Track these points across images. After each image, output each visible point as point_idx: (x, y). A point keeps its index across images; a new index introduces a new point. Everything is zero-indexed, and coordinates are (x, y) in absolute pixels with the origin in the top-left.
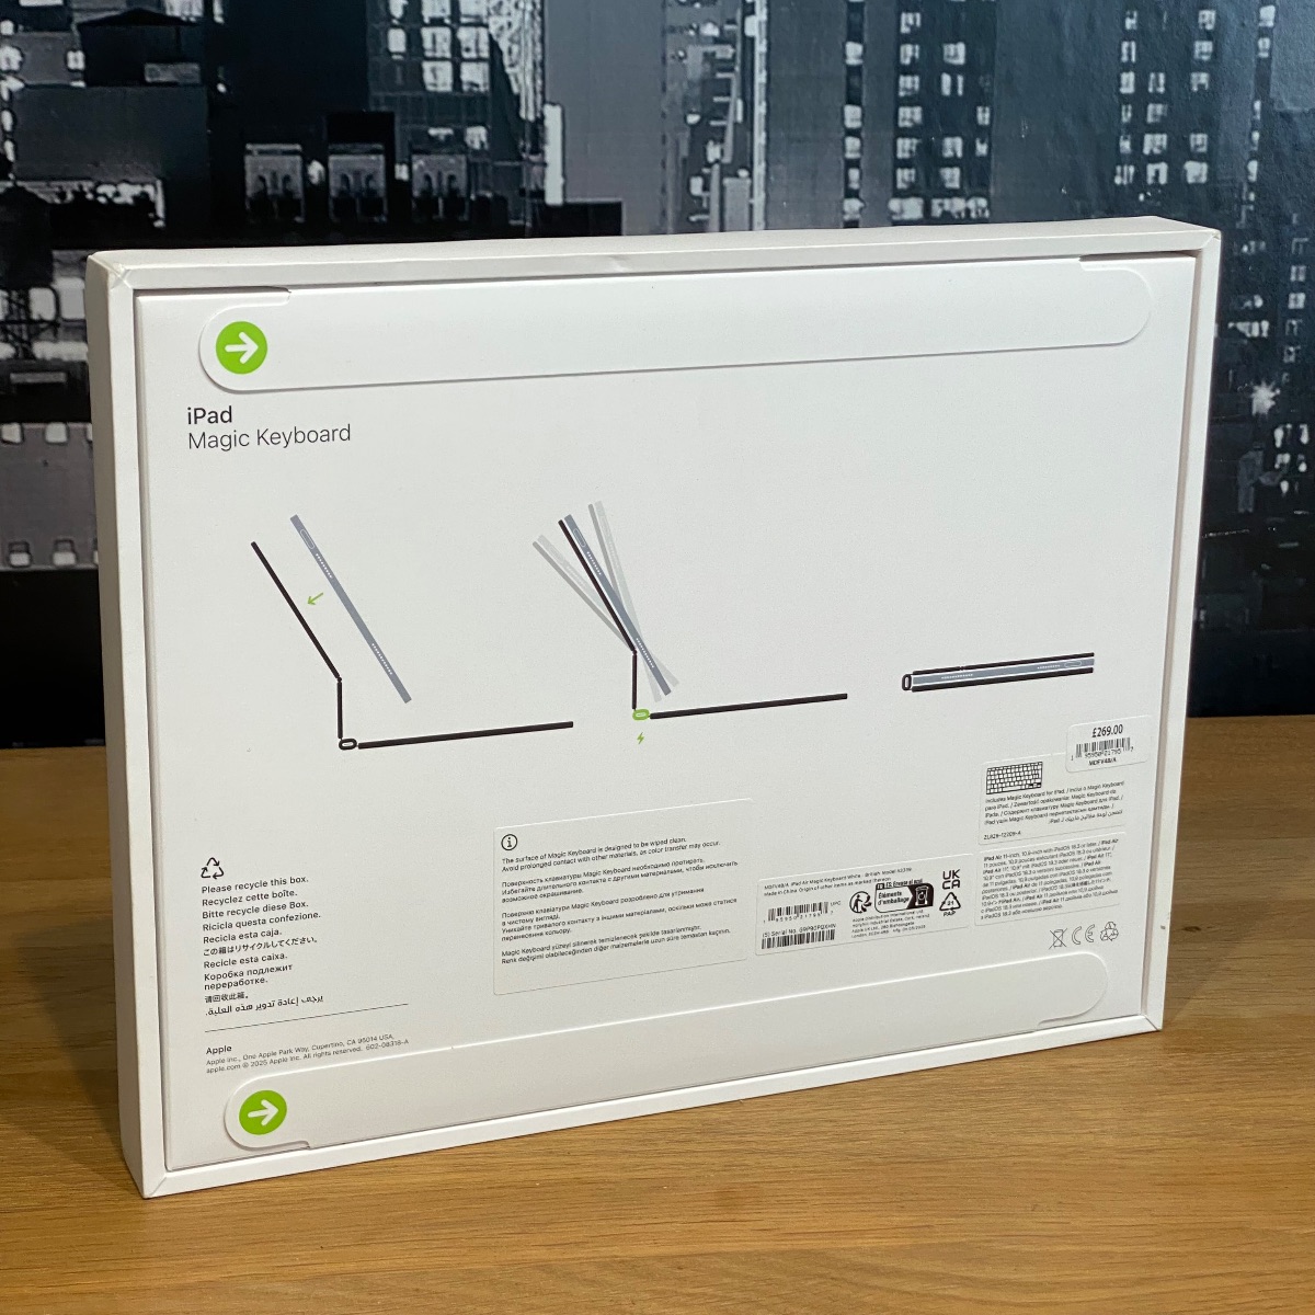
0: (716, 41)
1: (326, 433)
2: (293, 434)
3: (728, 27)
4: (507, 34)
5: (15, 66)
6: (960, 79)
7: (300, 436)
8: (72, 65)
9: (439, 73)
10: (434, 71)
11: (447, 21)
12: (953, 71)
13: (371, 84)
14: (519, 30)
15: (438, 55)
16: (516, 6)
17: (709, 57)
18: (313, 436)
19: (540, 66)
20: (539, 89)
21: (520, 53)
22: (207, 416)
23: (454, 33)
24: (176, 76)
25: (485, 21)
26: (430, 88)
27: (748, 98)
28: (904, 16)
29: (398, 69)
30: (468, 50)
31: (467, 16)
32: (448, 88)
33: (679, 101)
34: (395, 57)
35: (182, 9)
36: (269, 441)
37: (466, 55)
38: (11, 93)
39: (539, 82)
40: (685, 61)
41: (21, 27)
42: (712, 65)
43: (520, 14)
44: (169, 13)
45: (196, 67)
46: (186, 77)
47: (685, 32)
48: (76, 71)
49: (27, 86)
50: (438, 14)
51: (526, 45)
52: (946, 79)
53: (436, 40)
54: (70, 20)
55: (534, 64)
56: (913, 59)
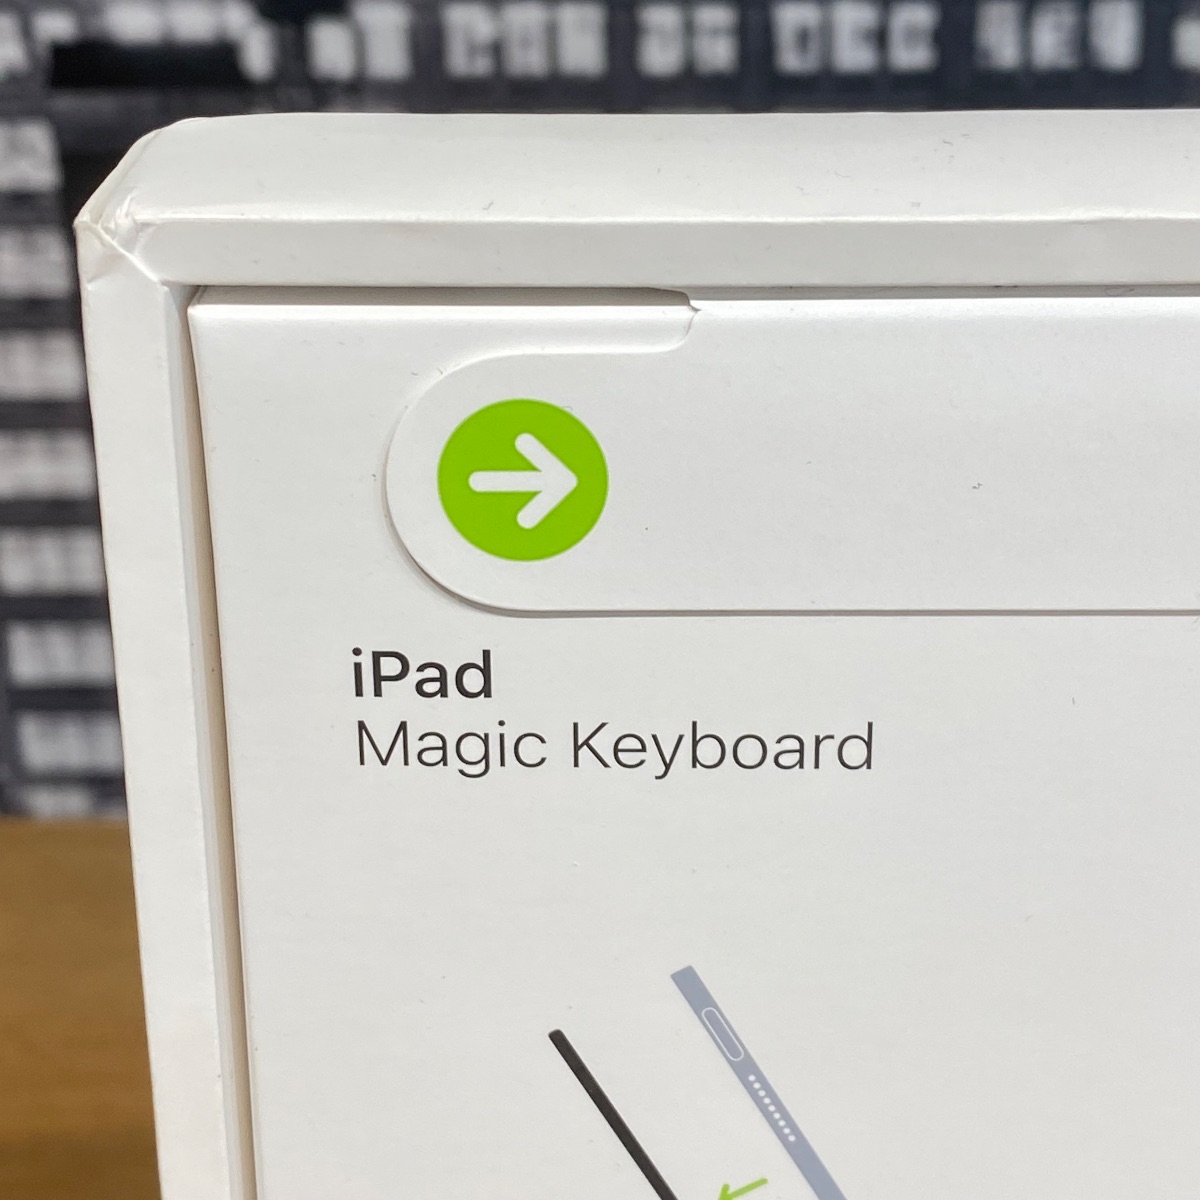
1: (794, 744)
2: (687, 742)
7: (708, 751)
18: (750, 752)
22: (414, 677)
36: (609, 758)
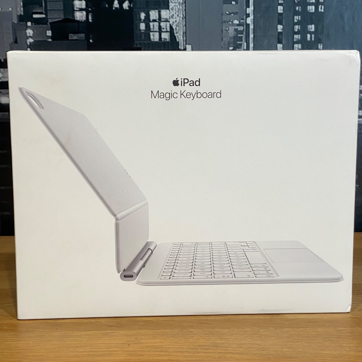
0: (238, 25)
3: (241, 21)
4: (175, 24)
5: (31, 35)
6: (313, 36)
8: (48, 34)
9: (155, 36)
10: (153, 35)
11: (157, 20)
12: (311, 33)
13: (135, 39)
14: (179, 23)
15: (155, 30)
16: (178, 15)
17: (236, 30)
19: (185, 33)
20: (184, 40)
21: (179, 30)
23: (159, 24)
24: (78, 37)
25: (168, 20)
26: (152, 40)
27: (248, 42)
28: (295, 17)
29: (143, 35)
30: (163, 29)
31: (163, 19)
32: (158, 40)
33: (227, 43)
34: (142, 31)
35: (80, 18)
37: (163, 30)
38: (30, 43)
39: (185, 38)
40: (228, 31)
41: (33, 24)
42: (237, 32)
43: (179, 18)
44: (76, 19)
45: (84, 35)
46: (81, 38)
47: (229, 23)
48: (49, 36)
49: (35, 41)
50: (155, 18)
51: (181, 26)
52: (309, 36)
53: (154, 26)
54: (47, 21)
55: (183, 32)
56: (298, 29)
